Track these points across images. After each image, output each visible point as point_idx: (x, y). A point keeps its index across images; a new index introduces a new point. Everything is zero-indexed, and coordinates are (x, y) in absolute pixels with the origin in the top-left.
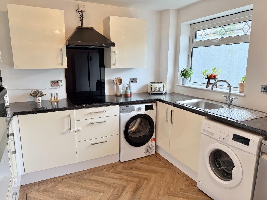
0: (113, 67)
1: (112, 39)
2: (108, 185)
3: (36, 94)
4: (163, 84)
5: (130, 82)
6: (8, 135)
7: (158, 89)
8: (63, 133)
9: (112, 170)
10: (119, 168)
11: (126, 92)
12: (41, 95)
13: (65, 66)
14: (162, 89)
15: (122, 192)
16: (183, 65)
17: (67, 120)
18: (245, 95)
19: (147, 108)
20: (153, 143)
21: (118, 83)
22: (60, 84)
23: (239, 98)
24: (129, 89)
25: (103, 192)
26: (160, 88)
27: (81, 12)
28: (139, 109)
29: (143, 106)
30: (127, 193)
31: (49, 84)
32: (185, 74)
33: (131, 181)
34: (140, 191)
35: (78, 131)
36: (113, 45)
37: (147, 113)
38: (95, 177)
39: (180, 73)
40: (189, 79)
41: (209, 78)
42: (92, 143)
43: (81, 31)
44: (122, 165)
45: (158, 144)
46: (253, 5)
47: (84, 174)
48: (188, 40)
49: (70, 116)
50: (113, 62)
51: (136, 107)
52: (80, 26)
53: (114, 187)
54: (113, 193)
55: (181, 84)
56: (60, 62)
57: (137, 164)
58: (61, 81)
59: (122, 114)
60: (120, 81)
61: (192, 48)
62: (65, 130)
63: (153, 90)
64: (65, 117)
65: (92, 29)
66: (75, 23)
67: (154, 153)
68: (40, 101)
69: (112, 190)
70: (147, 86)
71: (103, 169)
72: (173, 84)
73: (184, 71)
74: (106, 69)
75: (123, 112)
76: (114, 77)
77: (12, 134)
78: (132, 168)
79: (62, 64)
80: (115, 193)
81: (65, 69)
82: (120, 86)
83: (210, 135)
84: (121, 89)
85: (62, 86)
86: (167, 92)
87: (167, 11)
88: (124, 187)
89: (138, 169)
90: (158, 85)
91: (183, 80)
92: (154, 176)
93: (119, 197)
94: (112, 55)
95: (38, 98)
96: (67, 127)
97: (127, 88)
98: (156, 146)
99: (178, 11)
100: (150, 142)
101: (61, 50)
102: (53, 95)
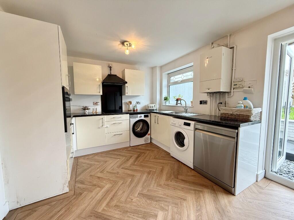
0: (126, 95)
1: (126, 80)
2: (123, 156)
3: (85, 109)
4: (154, 104)
5: (136, 103)
6: (71, 124)
7: (152, 107)
8: (99, 128)
9: (125, 150)
10: (129, 149)
11: (134, 108)
12: (88, 109)
13: (101, 94)
14: (154, 107)
15: (130, 158)
16: (165, 95)
17: (101, 121)
18: (193, 107)
19: (145, 116)
20: (149, 136)
21: (130, 104)
22: (98, 104)
23: (190, 108)
24: (136, 107)
25: (119, 159)
26: (153, 107)
27: (111, 67)
28: (141, 117)
29: (143, 115)
30: (132, 159)
31: (92, 104)
32: (166, 99)
33: (136, 154)
34: (140, 157)
35: (107, 127)
36: (126, 83)
37: (146, 119)
38: (116, 153)
39: (163, 99)
40: (168, 102)
41: (177, 100)
42: (115, 134)
43: (110, 76)
44: (131, 148)
45: (151, 137)
46: (193, 63)
47: (109, 152)
48: (167, 81)
49: (103, 118)
50: (126, 92)
51: (139, 115)
52: (110, 74)
53: (126, 157)
54: (125, 159)
55: (164, 105)
56: (98, 91)
57: (140, 147)
58: (99, 102)
59: (131, 119)
60: (131, 103)
61: (169, 86)
62: (100, 126)
63: (149, 108)
64: (100, 119)
65: (116, 75)
66: (107, 72)
67: (150, 142)
68: (87, 112)
69: (124, 158)
70: (146, 106)
71: (120, 149)
72: (160, 104)
73: (165, 97)
74: (123, 96)
75: (131, 118)
76: (127, 101)
77: (73, 124)
78: (136, 149)
79: (100, 92)
80: (126, 159)
81: (101, 95)
82: (131, 106)
83: (174, 125)
84: (131, 107)
85: (99, 105)
86: (157, 109)
87: (156, 67)
88: (131, 157)
89: (139, 149)
90: (152, 105)
91: (165, 102)
92: (148, 152)
93: (128, 161)
94: (126, 88)
95: (86, 111)
96: (101, 125)
97: (134, 106)
98: (151, 138)
99: (161, 67)
100: (147, 136)
101: (99, 85)
102: (94, 109)
